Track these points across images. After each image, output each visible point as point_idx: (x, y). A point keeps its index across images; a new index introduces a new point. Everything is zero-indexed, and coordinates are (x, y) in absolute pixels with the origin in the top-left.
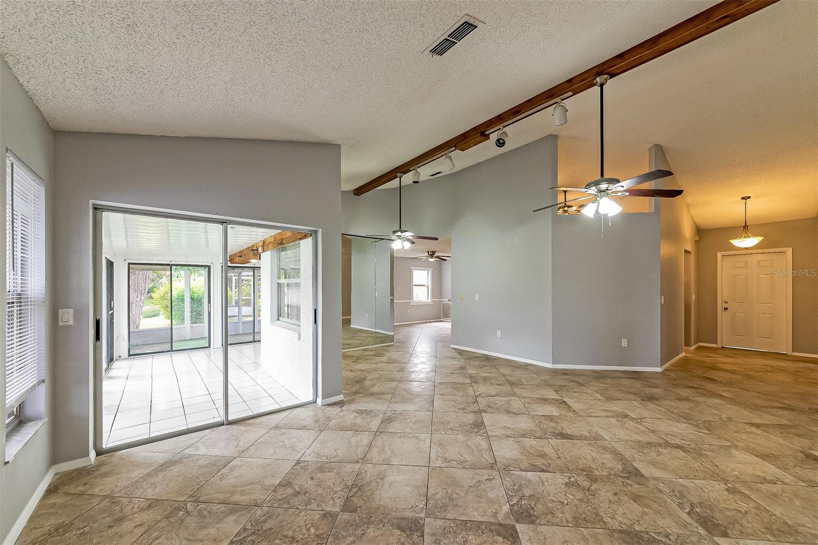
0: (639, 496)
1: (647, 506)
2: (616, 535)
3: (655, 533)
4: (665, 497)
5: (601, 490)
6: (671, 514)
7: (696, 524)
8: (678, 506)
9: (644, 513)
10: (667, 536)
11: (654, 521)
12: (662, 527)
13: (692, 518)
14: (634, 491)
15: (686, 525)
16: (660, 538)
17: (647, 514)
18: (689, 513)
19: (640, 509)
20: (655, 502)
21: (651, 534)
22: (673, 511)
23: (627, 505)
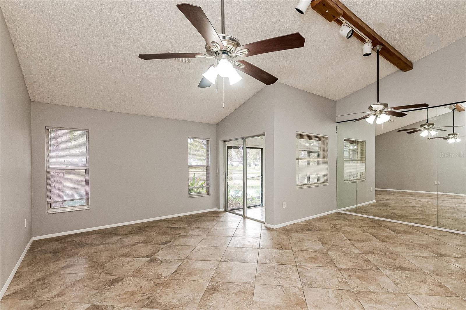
0: (133, 295)
1: (125, 294)
2: (123, 277)
3: (113, 287)
4: (123, 305)
5: (148, 283)
6: (113, 299)
7: (101, 304)
8: (114, 306)
9: (123, 290)
10: (108, 290)
11: (117, 291)
12: (112, 291)
13: (104, 306)
14: (137, 295)
15: (104, 300)
16: (110, 287)
17: (122, 291)
18: (107, 306)
19: (126, 290)
20: (124, 298)
21: (114, 286)
22: (114, 301)
23: (132, 288)
